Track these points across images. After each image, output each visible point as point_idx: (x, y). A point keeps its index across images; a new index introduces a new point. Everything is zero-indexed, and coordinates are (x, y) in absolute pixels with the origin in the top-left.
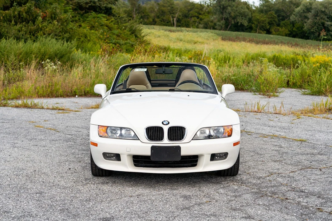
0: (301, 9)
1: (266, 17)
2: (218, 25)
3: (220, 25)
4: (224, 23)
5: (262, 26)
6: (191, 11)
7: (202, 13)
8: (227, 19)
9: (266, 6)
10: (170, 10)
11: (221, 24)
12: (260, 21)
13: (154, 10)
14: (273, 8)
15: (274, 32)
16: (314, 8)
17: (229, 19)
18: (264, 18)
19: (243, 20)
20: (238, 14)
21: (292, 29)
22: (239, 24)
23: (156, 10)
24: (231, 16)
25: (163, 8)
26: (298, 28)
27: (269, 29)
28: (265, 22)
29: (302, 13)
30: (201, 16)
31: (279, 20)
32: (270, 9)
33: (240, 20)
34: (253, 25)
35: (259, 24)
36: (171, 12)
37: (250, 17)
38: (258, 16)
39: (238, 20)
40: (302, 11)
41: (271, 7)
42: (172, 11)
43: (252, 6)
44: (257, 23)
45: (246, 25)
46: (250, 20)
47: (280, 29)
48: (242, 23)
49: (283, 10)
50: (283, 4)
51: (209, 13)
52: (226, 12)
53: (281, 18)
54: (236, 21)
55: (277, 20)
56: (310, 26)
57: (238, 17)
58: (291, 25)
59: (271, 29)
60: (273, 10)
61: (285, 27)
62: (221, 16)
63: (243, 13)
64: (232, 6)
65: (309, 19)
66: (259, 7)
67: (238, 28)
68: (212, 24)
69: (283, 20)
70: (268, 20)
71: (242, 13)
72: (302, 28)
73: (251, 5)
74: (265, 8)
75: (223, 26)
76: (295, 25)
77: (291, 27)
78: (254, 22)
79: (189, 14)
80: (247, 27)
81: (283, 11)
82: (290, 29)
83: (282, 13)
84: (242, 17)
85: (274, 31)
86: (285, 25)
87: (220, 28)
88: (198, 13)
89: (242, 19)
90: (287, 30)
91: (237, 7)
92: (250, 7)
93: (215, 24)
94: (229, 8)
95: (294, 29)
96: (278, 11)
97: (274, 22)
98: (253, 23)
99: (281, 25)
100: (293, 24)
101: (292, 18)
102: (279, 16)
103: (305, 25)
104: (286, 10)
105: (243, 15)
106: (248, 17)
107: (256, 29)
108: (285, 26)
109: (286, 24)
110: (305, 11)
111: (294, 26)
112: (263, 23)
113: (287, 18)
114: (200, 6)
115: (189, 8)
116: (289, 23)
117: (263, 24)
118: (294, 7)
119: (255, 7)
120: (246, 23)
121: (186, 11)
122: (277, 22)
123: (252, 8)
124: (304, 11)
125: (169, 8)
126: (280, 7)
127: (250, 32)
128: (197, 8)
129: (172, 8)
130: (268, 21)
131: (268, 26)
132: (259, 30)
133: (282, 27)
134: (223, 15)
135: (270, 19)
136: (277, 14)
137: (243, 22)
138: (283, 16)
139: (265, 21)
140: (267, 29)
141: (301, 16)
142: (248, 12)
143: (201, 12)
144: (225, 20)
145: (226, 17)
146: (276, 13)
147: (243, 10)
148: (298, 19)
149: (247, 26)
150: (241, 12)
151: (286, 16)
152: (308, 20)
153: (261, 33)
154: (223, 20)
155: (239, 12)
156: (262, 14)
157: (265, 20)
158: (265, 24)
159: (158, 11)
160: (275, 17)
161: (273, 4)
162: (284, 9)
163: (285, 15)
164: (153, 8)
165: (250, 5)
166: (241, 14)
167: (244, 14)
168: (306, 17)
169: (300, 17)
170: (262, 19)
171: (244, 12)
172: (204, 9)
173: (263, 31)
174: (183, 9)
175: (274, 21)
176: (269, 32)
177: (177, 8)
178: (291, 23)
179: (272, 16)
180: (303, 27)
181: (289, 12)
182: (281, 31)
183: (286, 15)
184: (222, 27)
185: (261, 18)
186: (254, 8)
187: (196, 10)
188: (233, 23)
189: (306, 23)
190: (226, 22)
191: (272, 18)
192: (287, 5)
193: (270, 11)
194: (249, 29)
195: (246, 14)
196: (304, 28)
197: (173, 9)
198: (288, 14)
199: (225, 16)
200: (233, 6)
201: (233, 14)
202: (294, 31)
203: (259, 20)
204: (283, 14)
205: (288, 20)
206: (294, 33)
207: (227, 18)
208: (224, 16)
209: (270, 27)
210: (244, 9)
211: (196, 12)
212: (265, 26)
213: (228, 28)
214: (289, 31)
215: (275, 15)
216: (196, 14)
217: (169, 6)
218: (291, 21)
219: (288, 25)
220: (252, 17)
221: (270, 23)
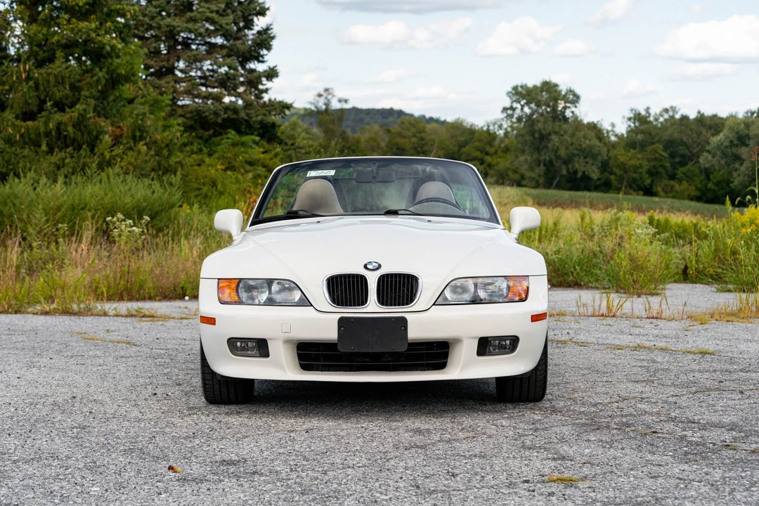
0: (727, 137)
1: (642, 159)
2: (530, 177)
3: (534, 178)
4: (542, 173)
5: (634, 180)
6: (465, 146)
7: (492, 150)
8: (549, 165)
9: (642, 132)
10: (416, 145)
11: (536, 176)
12: (627, 167)
13: (378, 144)
14: (657, 138)
15: (662, 193)
16: (755, 135)
17: (555, 163)
18: (639, 159)
19: (589, 166)
20: (576, 152)
21: (706, 187)
22: (579, 175)
23: (383, 144)
24: (558, 157)
25: (399, 140)
26: (718, 184)
27: (651, 185)
28: (640, 170)
29: (726, 147)
30: (488, 159)
31: (674, 166)
32: (653, 139)
33: (580, 166)
34: (612, 177)
35: (625, 175)
36: (419, 149)
37: (606, 158)
38: (623, 156)
39: (577, 166)
40: (727, 143)
41: (653, 133)
42: (421, 148)
43: (611, 133)
44: (622, 172)
45: (596, 178)
46: (605, 167)
47: (677, 185)
48: (586, 173)
49: (682, 140)
50: (683, 128)
51: (507, 150)
52: (547, 147)
53: (677, 160)
54: (573, 168)
55: (668, 165)
56: (746, 178)
57: (576, 159)
58: (703, 177)
59: (654, 187)
60: (657, 142)
61: (687, 181)
62: (536, 156)
63: (588, 149)
64: (562, 133)
65: (744, 160)
66: (625, 136)
67: (578, 183)
68: (517, 177)
69: (683, 164)
70: (646, 165)
71: (585, 149)
72: (729, 182)
73: (608, 132)
74: (640, 137)
75: (542, 180)
76: (711, 177)
77: (701, 182)
78: (614, 169)
79: (462, 154)
80: (598, 183)
81: (683, 144)
82: (700, 186)
83: (681, 148)
84: (585, 157)
85: (663, 190)
86: (688, 177)
87: (534, 183)
88: (482, 152)
89: (587, 163)
90: (693, 188)
91: (573, 135)
92: (606, 135)
93: (523, 177)
94: (553, 137)
95: (710, 185)
96: (669, 144)
97: (661, 170)
98: (612, 173)
99: (678, 176)
100: (707, 173)
101: (705, 160)
102: (672, 156)
103: (735, 174)
104: (690, 140)
105: (589, 154)
106: (600, 158)
107: (619, 186)
108: (689, 178)
109: (689, 174)
110: (736, 142)
111: (708, 178)
112: (636, 173)
113: (692, 161)
114: (486, 135)
115: (462, 139)
116: (697, 171)
117: (634, 175)
118: (709, 135)
119: (616, 136)
120: (595, 173)
121: (455, 146)
122: (670, 169)
123: (609, 138)
124: (731, 142)
125: (414, 140)
126: (676, 135)
127: (605, 192)
128: (480, 141)
129: (422, 139)
130: (648, 167)
131: (648, 178)
132: (626, 188)
133: (680, 181)
134: (541, 155)
135: (652, 163)
136: (669, 152)
137: (589, 169)
138: (683, 156)
139: (641, 167)
140: (645, 186)
141: (724, 154)
142: (599, 147)
143: (488, 149)
144: (545, 165)
145: (548, 159)
146: (665, 149)
147: (587, 142)
148: (719, 162)
149: (599, 179)
150: (584, 146)
151: (689, 154)
152: (741, 164)
153: (631, 194)
154: (542, 165)
155: (577, 146)
156: (632, 151)
157: (640, 164)
158: (641, 173)
159: (387, 146)
160: (665, 158)
161: (660, 129)
162: (685, 139)
163: (687, 152)
164: (375, 141)
165: (605, 132)
166: (582, 151)
167: (591, 151)
168: (737, 158)
169: (722, 158)
170: (633, 162)
171: (591, 147)
172: (497, 143)
173: (635, 191)
174: (447, 143)
175: (662, 166)
176: (649, 192)
177: (433, 140)
178: (701, 171)
179: (657, 155)
180: (732, 180)
181: (698, 146)
182: (679, 190)
183: (690, 152)
184: (537, 182)
185: (630, 159)
186: (613, 138)
187: (477, 144)
188: (564, 172)
189: (736, 170)
190: (547, 172)
191: (656, 159)
192: (691, 130)
193: (653, 144)
194: (605, 186)
195: (595, 151)
196: (732, 182)
197: (423, 142)
198: (695, 151)
199: (545, 157)
200: (565, 132)
201: (562, 152)
202: (710, 190)
203: (626, 164)
204: (682, 150)
205: (693, 164)
206: (710, 195)
207: (551, 161)
208: (542, 158)
209: (652, 181)
210: (590, 140)
211: (478, 149)
212: (641, 178)
213: (555, 183)
214: (697, 188)
215: (664, 154)
216: (478, 154)
217: (414, 136)
218: (702, 167)
219: (695, 175)
220: (610, 158)
221: (653, 173)
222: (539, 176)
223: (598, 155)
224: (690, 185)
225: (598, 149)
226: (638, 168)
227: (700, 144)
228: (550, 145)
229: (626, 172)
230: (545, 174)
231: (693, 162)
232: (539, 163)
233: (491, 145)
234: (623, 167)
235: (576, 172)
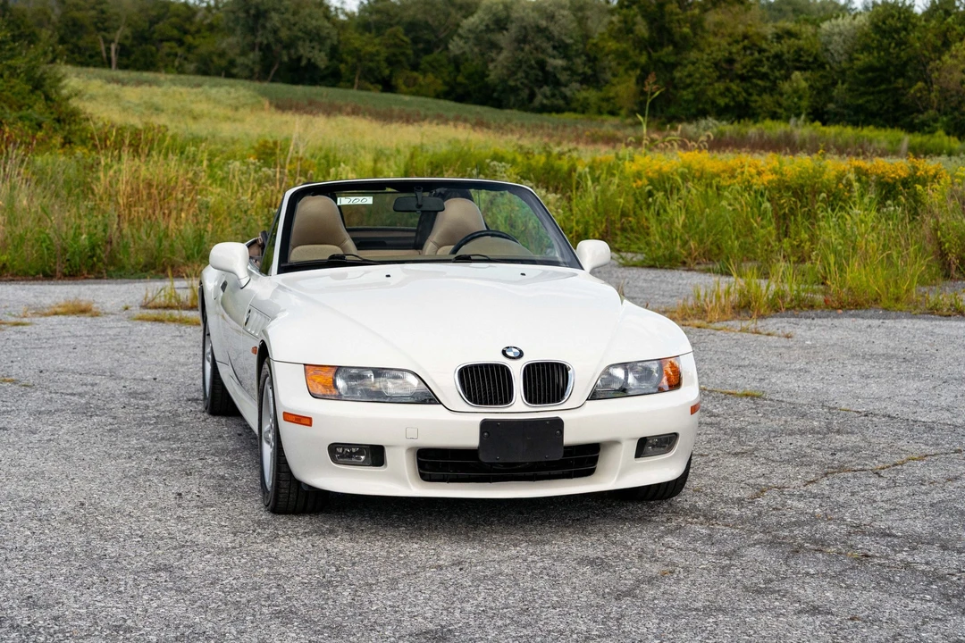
0: (482, 20)
1: (380, 44)
2: (242, 64)
3: (247, 66)
4: (258, 59)
5: (370, 70)
6: (157, 23)
7: (193, 29)
8: (265, 49)
9: (378, 11)
10: (95, 20)
11: (250, 63)
12: (362, 53)
13: (49, 19)
14: (397, 19)
15: (403, 87)
16: (517, 18)
17: (274, 47)
18: (375, 45)
19: (316, 52)
20: (300, 34)
21: (455, 80)
22: (304, 62)
23: (54, 18)
24: (279, 41)
25: (77, 14)
26: (469, 77)
27: (390, 76)
28: (377, 58)
29: (481, 31)
30: (189, 39)
31: (417, 54)
32: (391, 19)
33: (308, 52)
34: (342, 66)
35: (358, 64)
36: (99, 25)
37: (335, 43)
38: (357, 40)
39: (301, 51)
40: (482, 27)
41: (392, 13)
42: (103, 23)
43: (339, 11)
44: (355, 60)
45: (323, 67)
46: (334, 53)
47: (421, 78)
48: (313, 60)
49: (426, 22)
50: (428, 7)
51: (211, 28)
52: (264, 27)
53: (421, 46)
54: (295, 53)
55: (410, 52)
56: (505, 71)
57: (300, 43)
58: (451, 68)
59: (394, 79)
60: (398, 23)
61: (433, 72)
62: (250, 38)
63: (314, 31)
64: (283, 10)
65: (501, 49)
66: (357, 14)
67: (300, 73)
68: (224, 63)
69: (428, 51)
70: (384, 53)
71: (311, 31)
72: (483, 75)
73: (336, 9)
74: (375, 17)
75: (257, 69)
76: (462, 68)
77: (450, 73)
78: (345, 56)
79: (154, 32)
80: (326, 72)
81: (427, 26)
82: (447, 79)
83: (425, 32)
84: (311, 41)
85: (405, 83)
86: (433, 67)
87: (246, 73)
88: (179, 31)
89: (313, 48)
90: (440, 81)
91: (295, 14)
92: (334, 13)
93: (232, 63)
94: (274, 15)
95: (460, 79)
96: (411, 27)
97: (402, 58)
98: (342, 61)
99: (422, 67)
100: (457, 63)
101: (456, 46)
102: (415, 41)
103: (491, 66)
104: (437, 23)
105: (316, 37)
106: (328, 42)
107: (351, 77)
108: (435, 67)
109: (435, 64)
110: (492, 27)
111: (458, 69)
112: (371, 61)
113: (438, 47)
114: (184, 9)
115: (154, 13)
116: (445, 61)
117: (371, 64)
118: (459, 17)
119: (346, 14)
120: (321, 59)
121: (145, 21)
122: (412, 57)
123: (337, 15)
124: (487, 26)
125: (93, 13)
126: (420, 16)
127: (333, 86)
128: (178, 16)
129: (103, 12)
130: (386, 55)
131: (387, 68)
132: (359, 79)
133: (425, 73)
134: (256, 37)
135: (392, 50)
136: (411, 36)
137: (316, 56)
138: (428, 42)
139: (378, 53)
140: (383, 78)
141: (478, 41)
142: (328, 28)
143: (187, 26)
144: (260, 50)
145: (265, 42)
146: (407, 33)
147: (314, 22)
148: (472, 51)
149: (327, 68)
150: (309, 27)
151: (435, 40)
152: (499, 53)
153: (369, 90)
154: (257, 49)
155: (302, 27)
156: (367, 34)
157: (377, 51)
158: (378, 62)
159: (60, 22)
160: (406, 42)
161: (399, 7)
162: (430, 21)
163: (432, 37)
164: (45, 13)
165: (332, 9)
166: (308, 33)
167: (318, 34)
168: (494, 46)
169: (476, 45)
170: (369, 49)
171: (318, 29)
172: (198, 18)
173: (372, 83)
174: (135, 18)
175: (403, 54)
176: (388, 86)
177: (117, 14)
178: (449, 61)
179: (397, 40)
180: (487, 72)
181: (445, 30)
182: (423, 83)
183: (437, 37)
184: (252, 70)
185: (367, 44)
186: (342, 17)
187: (174, 20)
188: (285, 59)
189: (493, 60)
190: (264, 59)
191: (396, 45)
192: (437, 10)
193: (391, 26)
194: (332, 78)
195: (324, 33)
196: (488, 76)
197: (104, 16)
198: (442, 36)
199: (261, 38)
200: (287, 9)
201: (284, 34)
202: (460, 84)
203: (360, 51)
204: (427, 35)
205: (441, 52)
206: (460, 90)
207: (268, 46)
208: (259, 40)
209: (391, 72)
210: (317, 20)
211: (174, 26)
212: (378, 68)
213: (272, 72)
214: (446, 83)
215: (405, 39)
216: (175, 33)
217: (93, 8)
218: (452, 55)
219: (442, 66)
220: (339, 42)
221: (392, 62)
222: (254, 63)
223: (326, 38)
224: (436, 77)
225: (326, 31)
226: (374, 55)
227: (448, 27)
228: (268, 25)
229: (360, 60)
230: (262, 60)
231: (440, 50)
232: (252, 47)
233: (192, 23)
234: (356, 53)
235: (299, 59)
